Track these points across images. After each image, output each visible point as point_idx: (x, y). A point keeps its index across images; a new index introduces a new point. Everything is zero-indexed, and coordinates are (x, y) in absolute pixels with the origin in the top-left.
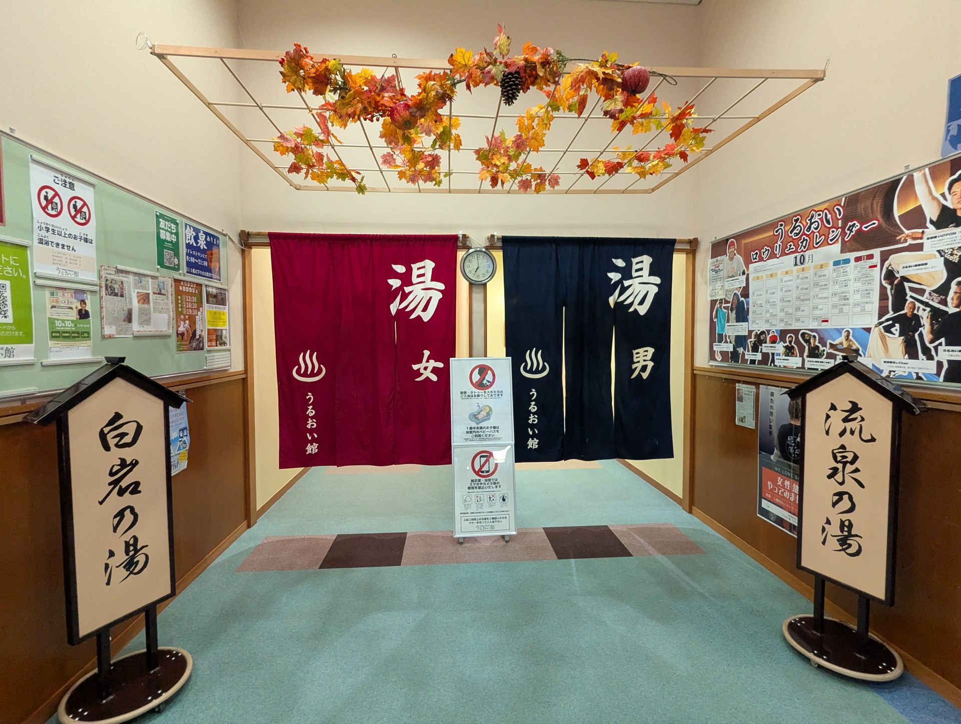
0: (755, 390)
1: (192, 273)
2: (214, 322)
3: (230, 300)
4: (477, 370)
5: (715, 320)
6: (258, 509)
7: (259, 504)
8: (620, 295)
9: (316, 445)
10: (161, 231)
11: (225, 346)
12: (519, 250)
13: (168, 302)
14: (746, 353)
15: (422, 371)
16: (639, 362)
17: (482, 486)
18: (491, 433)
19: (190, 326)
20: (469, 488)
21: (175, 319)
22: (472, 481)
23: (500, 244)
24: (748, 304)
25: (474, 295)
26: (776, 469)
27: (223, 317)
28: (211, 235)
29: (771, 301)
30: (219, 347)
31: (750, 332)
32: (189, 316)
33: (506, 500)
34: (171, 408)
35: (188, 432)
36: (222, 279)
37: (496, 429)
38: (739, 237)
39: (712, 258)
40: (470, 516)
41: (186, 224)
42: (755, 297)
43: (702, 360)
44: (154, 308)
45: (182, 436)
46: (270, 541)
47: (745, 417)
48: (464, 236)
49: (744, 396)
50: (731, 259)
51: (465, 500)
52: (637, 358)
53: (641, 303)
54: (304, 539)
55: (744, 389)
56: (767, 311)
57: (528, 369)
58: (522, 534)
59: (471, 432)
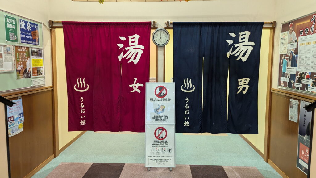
0: (298, 103)
1: (24, 43)
2: (36, 64)
3: (44, 54)
4: (158, 89)
5: (282, 65)
6: (59, 150)
7: (61, 146)
8: (232, 52)
9: (85, 121)
10: (8, 24)
11: (42, 75)
12: (181, 28)
13: (12, 57)
14: (295, 83)
15: (134, 88)
16: (241, 85)
17: (159, 144)
18: (164, 119)
19: (23, 67)
20: (153, 145)
21: (15, 64)
22: (155, 141)
23: (172, 26)
24: (297, 58)
25: (159, 52)
26: (306, 144)
27: (40, 62)
28: (33, 24)
29: (308, 57)
30: (39, 76)
31: (297, 72)
32: (23, 63)
33: (171, 151)
34: (7, 106)
35: (23, 115)
36: (39, 44)
37: (167, 117)
38: (295, 21)
39: (282, 32)
40: (153, 158)
41: (20, 20)
42: (300, 54)
43: (275, 86)
44: (5, 60)
45: (20, 117)
46: (63, 164)
47: (293, 116)
48: (154, 22)
49: (293, 105)
50: (291, 33)
51: (151, 150)
52: (240, 83)
53: (244, 55)
54: (78, 164)
55: (294, 102)
56: (306, 62)
57: (185, 88)
58: (178, 167)
59: (155, 118)
